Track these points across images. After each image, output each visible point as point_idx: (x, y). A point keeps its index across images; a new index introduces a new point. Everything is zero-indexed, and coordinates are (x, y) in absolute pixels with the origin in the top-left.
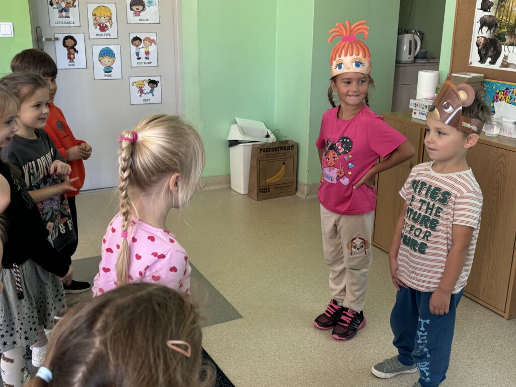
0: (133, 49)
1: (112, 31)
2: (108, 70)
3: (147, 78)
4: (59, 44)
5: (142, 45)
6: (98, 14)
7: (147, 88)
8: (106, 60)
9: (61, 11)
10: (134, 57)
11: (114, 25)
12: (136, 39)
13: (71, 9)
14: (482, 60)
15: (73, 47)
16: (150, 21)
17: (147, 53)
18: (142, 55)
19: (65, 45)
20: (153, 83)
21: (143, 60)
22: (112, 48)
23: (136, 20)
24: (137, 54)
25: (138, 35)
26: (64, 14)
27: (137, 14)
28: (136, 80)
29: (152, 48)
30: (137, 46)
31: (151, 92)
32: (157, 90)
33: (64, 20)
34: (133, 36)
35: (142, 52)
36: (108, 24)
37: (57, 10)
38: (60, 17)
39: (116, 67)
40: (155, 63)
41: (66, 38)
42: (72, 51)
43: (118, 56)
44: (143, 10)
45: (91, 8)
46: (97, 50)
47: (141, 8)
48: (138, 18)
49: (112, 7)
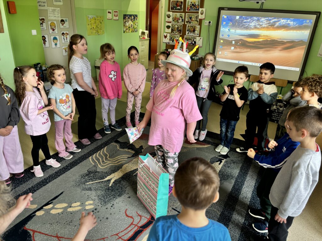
0: (62, 36)
5: (65, 35)
6: (51, 25)
8: (55, 41)
10: (63, 39)
12: (63, 33)
15: (45, 40)
16: (66, 27)
18: (65, 39)
21: (66, 40)
24: (64, 38)
25: (64, 32)
26: (41, 25)
27: (63, 25)
34: (62, 32)
35: (65, 38)
43: (58, 39)
44: (64, 23)
46: (52, 38)
48: (63, 26)
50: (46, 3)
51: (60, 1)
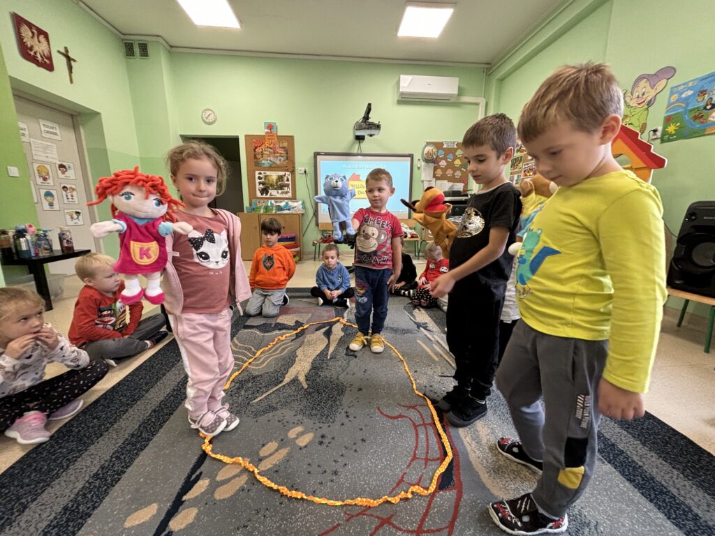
0: (64, 192)
1: (50, 181)
2: (51, 205)
3: (74, 211)
5: (68, 191)
6: (40, 170)
7: (75, 216)
8: (49, 198)
10: (65, 197)
11: (51, 178)
12: (64, 187)
14: (262, 194)
17: (72, 196)
18: (70, 197)
20: (78, 213)
21: (70, 200)
22: (52, 191)
23: (63, 176)
24: (67, 196)
25: (66, 185)
27: (63, 173)
29: (74, 193)
30: (66, 191)
32: (80, 217)
34: (62, 185)
35: (69, 195)
36: (47, 177)
39: (56, 202)
40: (77, 202)
43: (55, 196)
44: (66, 171)
45: (36, 166)
46: (43, 192)
47: (65, 169)
49: (48, 167)
50: (27, 131)
51: (56, 134)
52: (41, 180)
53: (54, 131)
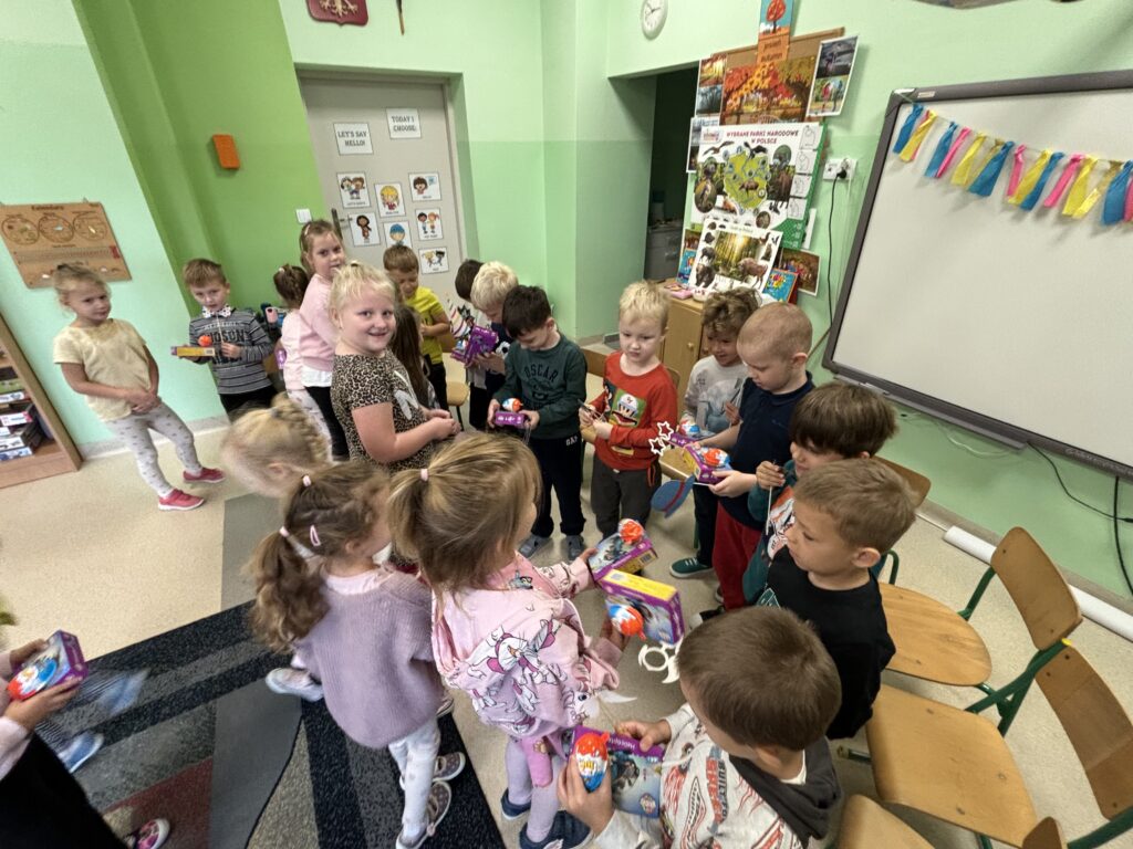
0: (420, 224)
1: (400, 209)
3: (435, 250)
4: (354, 224)
5: (428, 220)
6: (385, 193)
7: (435, 258)
8: (397, 236)
9: (352, 193)
10: (422, 231)
11: (401, 203)
12: (421, 215)
13: (361, 191)
15: (366, 225)
16: (433, 198)
17: (433, 227)
18: (429, 229)
19: (359, 224)
20: (440, 254)
21: (429, 233)
22: (401, 224)
23: (420, 197)
24: (424, 228)
25: (425, 212)
26: (355, 195)
27: (421, 192)
28: (425, 252)
29: (437, 223)
30: (423, 221)
31: (439, 261)
32: (444, 260)
33: (355, 201)
34: (418, 212)
35: (428, 227)
36: (395, 203)
37: (348, 193)
38: (352, 198)
40: (440, 236)
41: (359, 218)
42: (366, 229)
43: (407, 231)
44: (426, 188)
45: (379, 189)
46: (388, 227)
47: (423, 186)
48: (421, 196)
49: (398, 187)
50: (368, 135)
51: (412, 128)
52: (387, 209)
53: (411, 123)
